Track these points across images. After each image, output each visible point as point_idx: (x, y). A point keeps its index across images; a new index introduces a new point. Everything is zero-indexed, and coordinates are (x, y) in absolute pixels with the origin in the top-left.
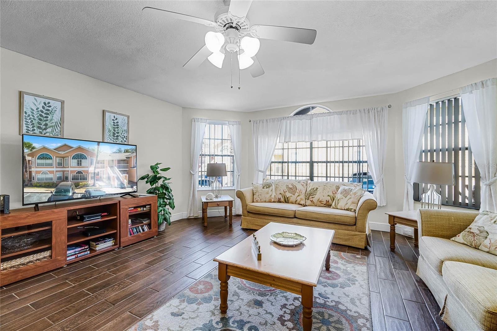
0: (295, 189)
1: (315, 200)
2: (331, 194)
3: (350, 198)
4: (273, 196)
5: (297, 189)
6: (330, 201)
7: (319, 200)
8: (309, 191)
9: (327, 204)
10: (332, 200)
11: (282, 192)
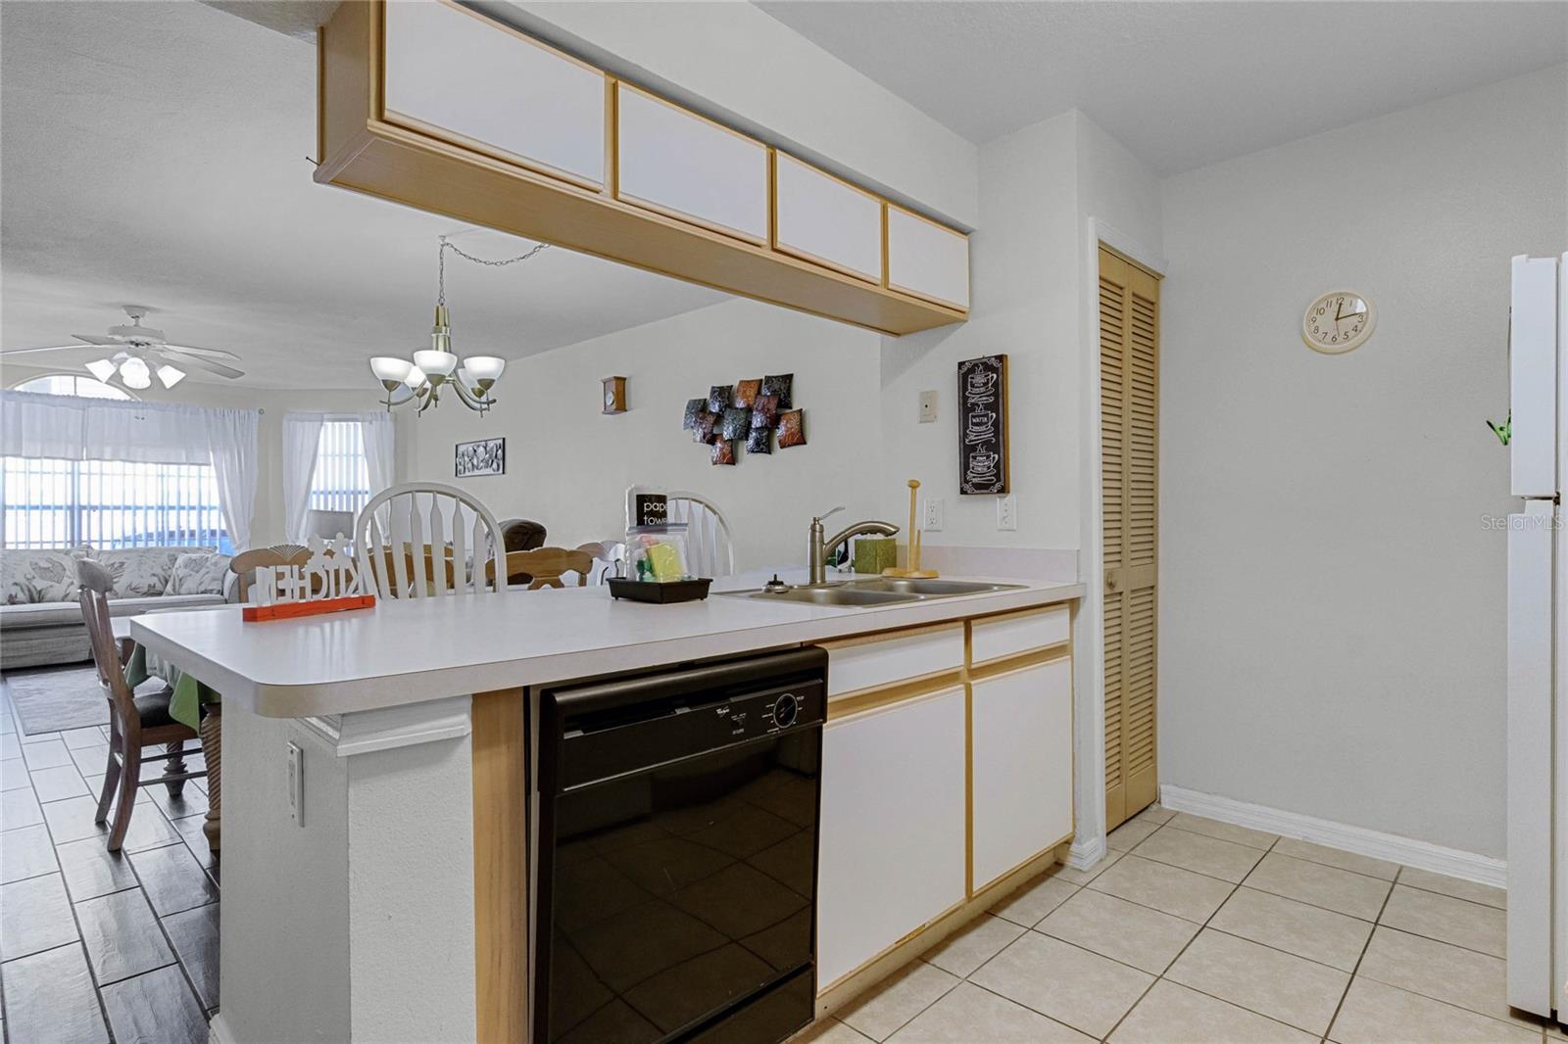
0: (60, 569)
1: (120, 587)
2: (159, 571)
5: (65, 570)
6: (159, 585)
7: (130, 585)
9: (152, 591)
10: (164, 582)
11: (21, 580)
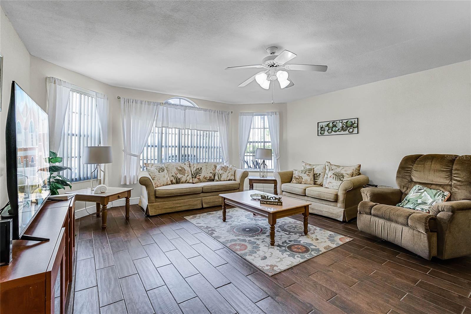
0: (184, 171)
1: (201, 177)
2: (212, 172)
3: (229, 172)
4: (168, 179)
5: (185, 170)
6: (212, 177)
7: (204, 177)
8: (195, 171)
9: (210, 179)
10: (214, 175)
11: (174, 175)
